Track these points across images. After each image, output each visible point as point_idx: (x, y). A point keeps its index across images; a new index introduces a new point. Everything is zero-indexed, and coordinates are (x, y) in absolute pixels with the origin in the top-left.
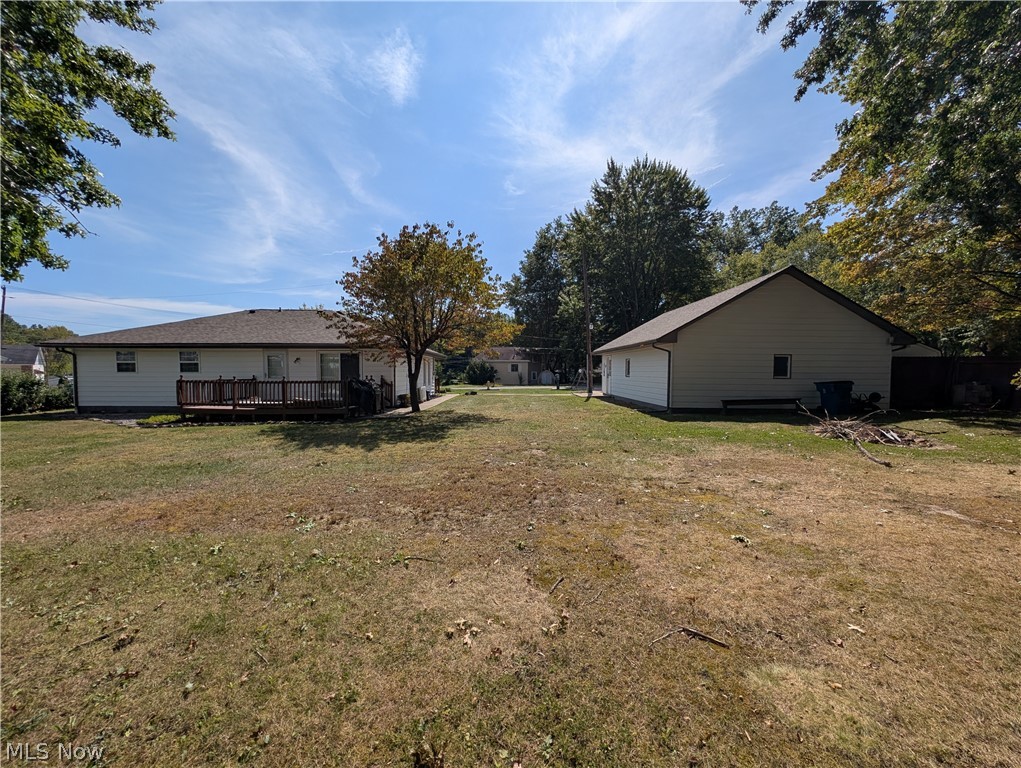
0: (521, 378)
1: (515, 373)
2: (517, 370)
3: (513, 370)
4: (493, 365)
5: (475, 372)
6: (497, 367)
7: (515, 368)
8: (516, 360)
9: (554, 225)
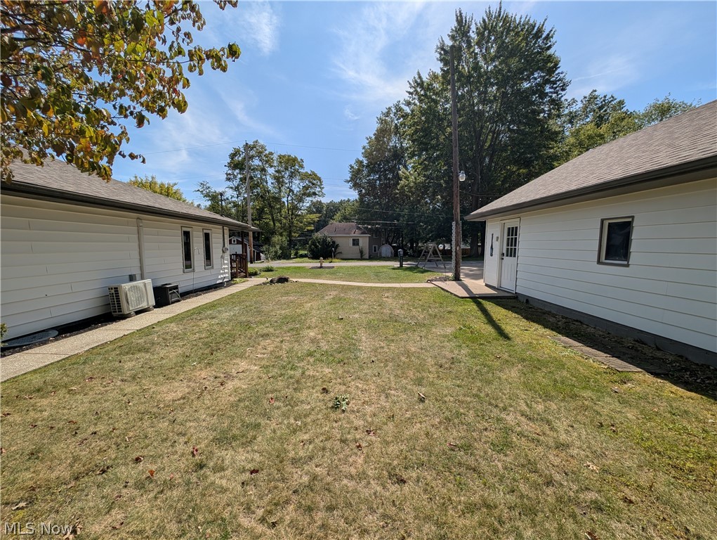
0: (361, 252)
1: (357, 247)
2: (358, 244)
3: (354, 244)
4: (334, 239)
5: (316, 247)
6: (338, 241)
7: (356, 242)
8: (357, 234)
9: (394, 110)
